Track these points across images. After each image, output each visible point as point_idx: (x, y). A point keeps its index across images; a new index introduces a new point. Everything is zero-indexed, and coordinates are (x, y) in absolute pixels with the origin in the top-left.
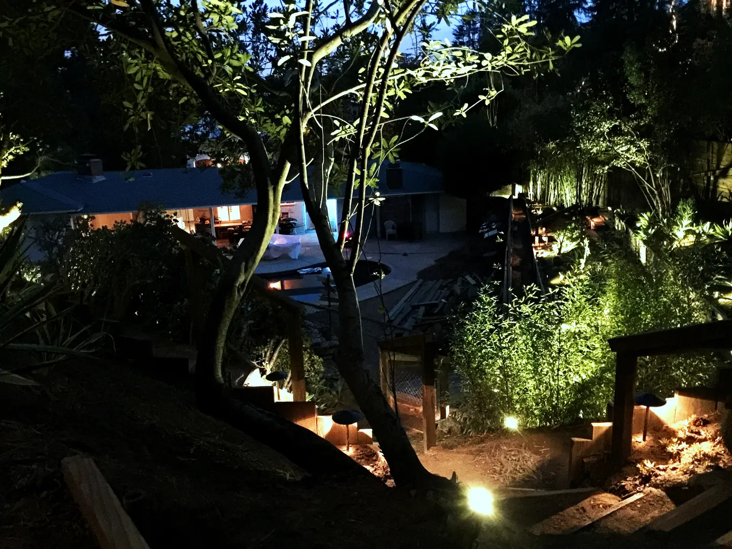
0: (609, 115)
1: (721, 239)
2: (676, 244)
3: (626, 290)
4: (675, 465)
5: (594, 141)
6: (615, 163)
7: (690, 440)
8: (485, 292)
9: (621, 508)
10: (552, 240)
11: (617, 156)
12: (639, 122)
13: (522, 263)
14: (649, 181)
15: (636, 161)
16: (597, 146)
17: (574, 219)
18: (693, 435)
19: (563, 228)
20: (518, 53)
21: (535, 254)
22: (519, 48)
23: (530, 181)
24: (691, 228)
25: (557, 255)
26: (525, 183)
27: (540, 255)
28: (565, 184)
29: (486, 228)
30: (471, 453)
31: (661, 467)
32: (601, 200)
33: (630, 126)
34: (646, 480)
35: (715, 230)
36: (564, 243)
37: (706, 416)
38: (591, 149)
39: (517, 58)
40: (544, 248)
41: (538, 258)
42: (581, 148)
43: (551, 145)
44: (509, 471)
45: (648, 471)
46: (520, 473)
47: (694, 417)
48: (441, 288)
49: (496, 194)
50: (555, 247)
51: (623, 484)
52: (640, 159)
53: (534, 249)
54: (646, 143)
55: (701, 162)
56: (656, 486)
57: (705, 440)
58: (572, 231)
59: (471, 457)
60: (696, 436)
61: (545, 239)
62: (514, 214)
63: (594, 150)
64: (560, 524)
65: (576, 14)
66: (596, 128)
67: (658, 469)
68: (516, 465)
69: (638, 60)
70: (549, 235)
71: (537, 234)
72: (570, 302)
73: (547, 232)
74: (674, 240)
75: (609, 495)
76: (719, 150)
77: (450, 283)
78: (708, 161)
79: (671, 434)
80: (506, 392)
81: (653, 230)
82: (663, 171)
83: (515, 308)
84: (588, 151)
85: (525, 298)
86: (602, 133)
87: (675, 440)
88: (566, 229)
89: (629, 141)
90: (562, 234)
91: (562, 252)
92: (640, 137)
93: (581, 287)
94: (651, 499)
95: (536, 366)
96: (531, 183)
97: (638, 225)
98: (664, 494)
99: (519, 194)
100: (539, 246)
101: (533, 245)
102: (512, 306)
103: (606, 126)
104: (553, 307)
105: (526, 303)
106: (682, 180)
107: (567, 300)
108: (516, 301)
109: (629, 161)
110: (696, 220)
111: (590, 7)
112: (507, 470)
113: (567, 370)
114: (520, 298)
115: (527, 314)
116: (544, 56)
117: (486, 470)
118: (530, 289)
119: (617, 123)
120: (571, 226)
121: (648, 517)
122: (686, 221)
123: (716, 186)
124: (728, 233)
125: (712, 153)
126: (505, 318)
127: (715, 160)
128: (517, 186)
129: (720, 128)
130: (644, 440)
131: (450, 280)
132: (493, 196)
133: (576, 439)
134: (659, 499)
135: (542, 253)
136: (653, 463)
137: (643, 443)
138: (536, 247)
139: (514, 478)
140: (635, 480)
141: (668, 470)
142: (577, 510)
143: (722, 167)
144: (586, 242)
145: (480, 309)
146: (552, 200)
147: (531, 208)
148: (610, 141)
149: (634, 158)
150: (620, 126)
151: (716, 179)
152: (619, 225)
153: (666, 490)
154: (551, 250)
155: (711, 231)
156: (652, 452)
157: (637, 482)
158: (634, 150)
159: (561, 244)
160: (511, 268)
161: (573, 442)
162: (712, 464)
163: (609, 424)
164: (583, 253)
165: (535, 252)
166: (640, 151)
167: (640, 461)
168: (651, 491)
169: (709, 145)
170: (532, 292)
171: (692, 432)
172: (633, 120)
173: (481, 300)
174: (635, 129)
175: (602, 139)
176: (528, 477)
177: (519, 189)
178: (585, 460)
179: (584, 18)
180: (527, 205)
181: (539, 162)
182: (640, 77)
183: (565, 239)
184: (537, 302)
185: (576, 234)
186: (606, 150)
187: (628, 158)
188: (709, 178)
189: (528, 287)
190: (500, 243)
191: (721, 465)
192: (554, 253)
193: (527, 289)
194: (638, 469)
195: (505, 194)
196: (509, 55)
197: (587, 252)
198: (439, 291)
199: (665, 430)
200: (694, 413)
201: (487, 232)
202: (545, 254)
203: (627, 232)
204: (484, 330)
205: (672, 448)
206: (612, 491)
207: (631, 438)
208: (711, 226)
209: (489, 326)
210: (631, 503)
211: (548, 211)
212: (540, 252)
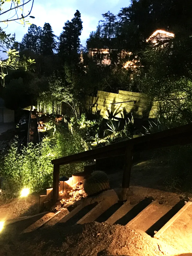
0: (61, 85)
1: (93, 125)
2: (81, 127)
3: (62, 143)
4: (71, 199)
5: (56, 93)
6: (63, 101)
7: (76, 190)
8: (13, 146)
9: (53, 217)
10: (44, 125)
11: (64, 99)
12: (70, 88)
13: (34, 134)
14: (73, 107)
15: (69, 101)
16: (57, 95)
17: (51, 118)
18: (77, 188)
19: (48, 121)
20: (13, 62)
21: (38, 131)
22: (13, 60)
23: (37, 105)
24: (85, 122)
25: (46, 131)
26: (36, 105)
27: (40, 131)
28: (49, 107)
29: (21, 121)
30: (5, 207)
31: (67, 200)
32: (60, 112)
33: (67, 89)
34: (62, 206)
35: (91, 123)
36: (48, 126)
37: (81, 181)
38: (56, 96)
39: (13, 64)
40: (42, 128)
41: (39, 132)
42: (52, 95)
43: (44, 93)
44: (19, 211)
45: (63, 202)
46: (23, 211)
47: (78, 182)
48: (3, 144)
49: (26, 109)
50: (45, 128)
51: (56, 208)
52: (70, 100)
53: (38, 129)
54: (72, 95)
55: (88, 102)
56: (65, 207)
57: (80, 189)
58: (51, 123)
59: (5, 209)
60: (78, 188)
61: (42, 125)
62: (32, 116)
63: (57, 96)
64: (33, 227)
65: (53, 50)
66: (57, 89)
67: (66, 201)
68: (22, 209)
69: (69, 69)
70: (44, 124)
71: (39, 124)
72: (44, 148)
73: (43, 123)
74: (80, 126)
75: (51, 213)
76: (92, 98)
77: (7, 142)
78: (90, 102)
79: (71, 189)
80: (21, 182)
81: (75, 123)
82: (77, 104)
83: (25, 151)
84: (55, 96)
85: (28, 147)
86: (59, 91)
87: (72, 191)
88: (49, 122)
89: (67, 94)
90: (47, 124)
91: (47, 130)
92: (70, 93)
93: (48, 143)
94: (63, 212)
95: (32, 171)
96: (38, 106)
97: (71, 121)
98: (67, 209)
99: (34, 109)
100: (40, 128)
101: (38, 127)
102: (24, 150)
103: (60, 89)
104: (38, 150)
105: (29, 149)
106: (83, 107)
107: (42, 147)
108: (25, 149)
109: (67, 100)
110: (86, 120)
111: (57, 49)
112: (18, 211)
113: (43, 171)
114: (26, 147)
115: (29, 153)
116: (24, 64)
117: (10, 213)
118: (30, 144)
119: (63, 88)
120: (50, 121)
121: (61, 218)
122: (84, 120)
123: (92, 110)
124: (94, 124)
125: (91, 99)
126: (21, 155)
127: (91, 101)
128: (33, 106)
129: (92, 92)
130: (63, 192)
131: (7, 141)
132: (25, 109)
133: (41, 196)
134: (65, 211)
135: (41, 130)
136: (65, 200)
137: (63, 193)
138: (39, 128)
139: (21, 214)
140: (59, 206)
141: (70, 201)
142: (40, 221)
143: (93, 104)
144: (55, 126)
145: (11, 152)
146: (45, 112)
147: (38, 114)
148: (61, 94)
149: (69, 100)
150: (64, 89)
151: (92, 107)
152: (65, 121)
153: (68, 208)
154: (44, 129)
155: (90, 123)
156: (65, 196)
157: (60, 207)
158: (69, 97)
159: (47, 127)
160: (30, 136)
161: (40, 197)
162: (81, 197)
163: (52, 189)
164: (54, 130)
165: (38, 130)
166: (70, 97)
167: (61, 200)
168: (63, 209)
169: (90, 97)
170: (31, 145)
171: (77, 187)
172: (68, 87)
173: (11, 149)
174: (69, 90)
175: (59, 93)
176: (26, 212)
177: (34, 107)
178: (44, 203)
179: (56, 52)
180: (36, 113)
181: (40, 99)
182: (69, 74)
183: (48, 125)
184: (32, 148)
185: (52, 124)
186: (60, 96)
187: (67, 99)
188: (90, 107)
189: (30, 143)
190: (18, 128)
191: (83, 197)
192: (45, 130)
193: (29, 144)
194: (60, 202)
195: (29, 109)
196: (10, 62)
197: (55, 130)
198: (2, 145)
199: (69, 188)
200: (78, 181)
201: (22, 123)
202: (42, 130)
203: (67, 123)
204: (12, 160)
205: (71, 194)
206: (52, 212)
207: (58, 193)
208: (90, 122)
209: (14, 159)
210: (56, 215)
211: (43, 115)
212: (40, 130)
